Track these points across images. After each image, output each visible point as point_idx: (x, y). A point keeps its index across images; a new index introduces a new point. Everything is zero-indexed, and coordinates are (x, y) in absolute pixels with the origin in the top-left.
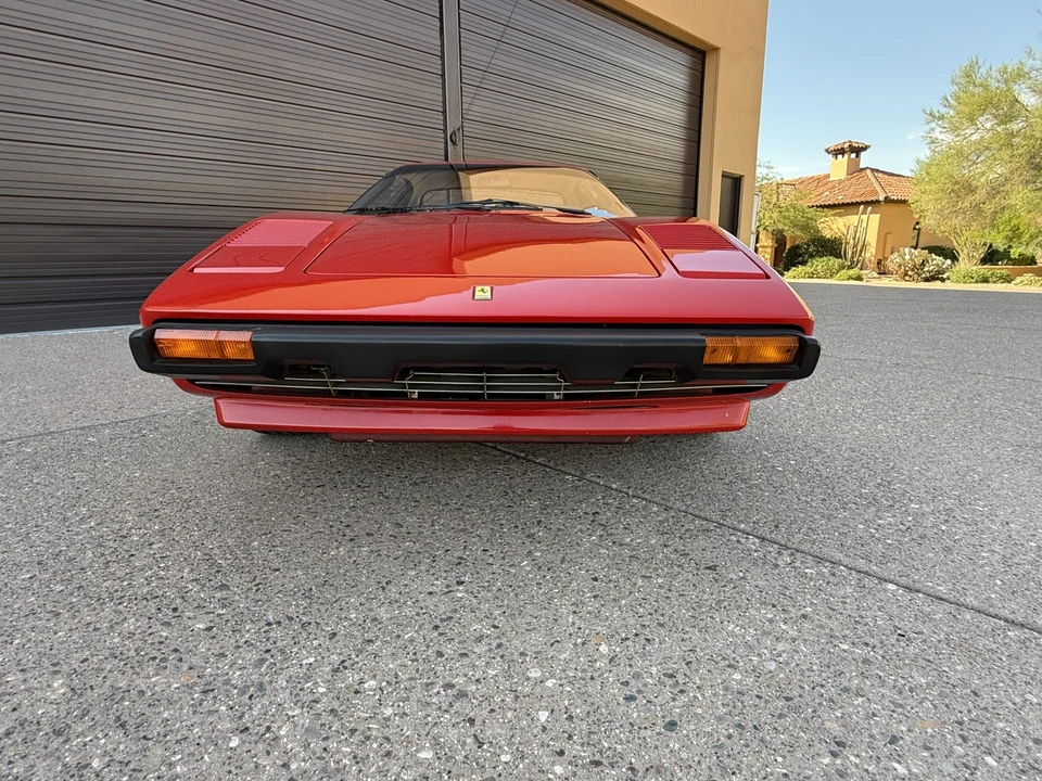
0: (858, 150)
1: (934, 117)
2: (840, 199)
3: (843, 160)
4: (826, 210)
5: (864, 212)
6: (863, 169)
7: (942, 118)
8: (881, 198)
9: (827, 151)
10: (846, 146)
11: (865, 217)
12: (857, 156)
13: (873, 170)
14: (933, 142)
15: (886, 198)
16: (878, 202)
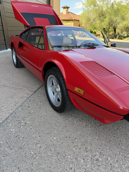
0: (68, 8)
1: (83, 4)
2: (66, 19)
3: (65, 10)
4: (64, 21)
5: (71, 22)
6: (69, 12)
7: (85, 4)
8: (74, 19)
9: (62, 7)
10: (66, 7)
11: (71, 23)
12: (68, 9)
13: (71, 13)
14: (83, 9)
15: (75, 19)
16: (73, 20)
